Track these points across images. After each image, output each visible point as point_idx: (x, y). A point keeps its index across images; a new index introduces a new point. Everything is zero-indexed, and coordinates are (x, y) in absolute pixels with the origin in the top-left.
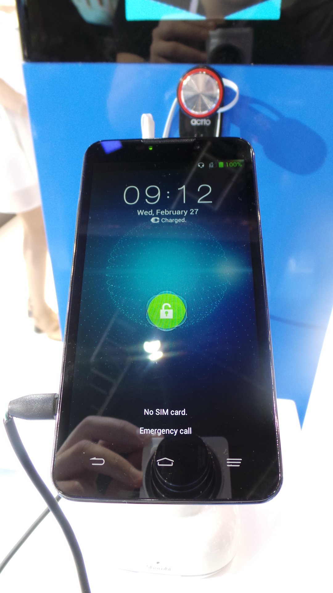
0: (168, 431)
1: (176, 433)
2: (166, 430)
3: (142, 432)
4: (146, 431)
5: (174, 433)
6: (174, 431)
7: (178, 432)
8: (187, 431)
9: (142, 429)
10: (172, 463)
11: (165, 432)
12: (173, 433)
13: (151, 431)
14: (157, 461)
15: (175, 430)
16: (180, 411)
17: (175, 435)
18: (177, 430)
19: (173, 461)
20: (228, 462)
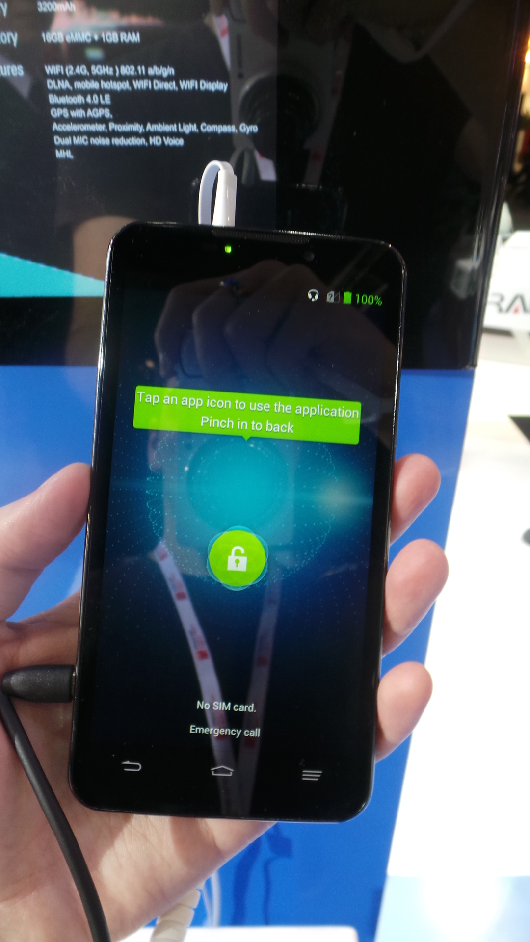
0: (228, 731)
1: (239, 734)
2: (226, 730)
5: (236, 735)
6: (236, 732)
10: (231, 773)
11: (224, 733)
12: (235, 734)
14: (212, 769)
15: (237, 730)
17: (237, 737)
19: (232, 770)
20: (304, 775)
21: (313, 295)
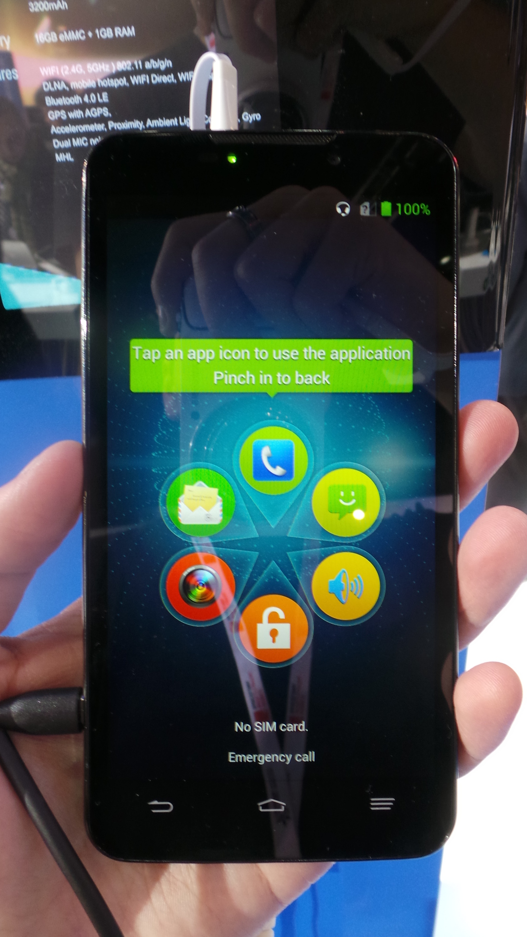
0: (275, 757)
1: (289, 760)
2: (273, 756)
3: (232, 759)
4: (239, 758)
5: (286, 760)
6: (285, 758)
7: (293, 759)
8: (307, 758)
9: (232, 755)
10: (283, 807)
11: (271, 759)
12: (284, 760)
13: (248, 758)
14: (259, 805)
15: (287, 756)
16: (295, 725)
17: (288, 763)
18: (291, 756)
19: (284, 804)
20: (372, 804)
21: (343, 208)
